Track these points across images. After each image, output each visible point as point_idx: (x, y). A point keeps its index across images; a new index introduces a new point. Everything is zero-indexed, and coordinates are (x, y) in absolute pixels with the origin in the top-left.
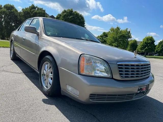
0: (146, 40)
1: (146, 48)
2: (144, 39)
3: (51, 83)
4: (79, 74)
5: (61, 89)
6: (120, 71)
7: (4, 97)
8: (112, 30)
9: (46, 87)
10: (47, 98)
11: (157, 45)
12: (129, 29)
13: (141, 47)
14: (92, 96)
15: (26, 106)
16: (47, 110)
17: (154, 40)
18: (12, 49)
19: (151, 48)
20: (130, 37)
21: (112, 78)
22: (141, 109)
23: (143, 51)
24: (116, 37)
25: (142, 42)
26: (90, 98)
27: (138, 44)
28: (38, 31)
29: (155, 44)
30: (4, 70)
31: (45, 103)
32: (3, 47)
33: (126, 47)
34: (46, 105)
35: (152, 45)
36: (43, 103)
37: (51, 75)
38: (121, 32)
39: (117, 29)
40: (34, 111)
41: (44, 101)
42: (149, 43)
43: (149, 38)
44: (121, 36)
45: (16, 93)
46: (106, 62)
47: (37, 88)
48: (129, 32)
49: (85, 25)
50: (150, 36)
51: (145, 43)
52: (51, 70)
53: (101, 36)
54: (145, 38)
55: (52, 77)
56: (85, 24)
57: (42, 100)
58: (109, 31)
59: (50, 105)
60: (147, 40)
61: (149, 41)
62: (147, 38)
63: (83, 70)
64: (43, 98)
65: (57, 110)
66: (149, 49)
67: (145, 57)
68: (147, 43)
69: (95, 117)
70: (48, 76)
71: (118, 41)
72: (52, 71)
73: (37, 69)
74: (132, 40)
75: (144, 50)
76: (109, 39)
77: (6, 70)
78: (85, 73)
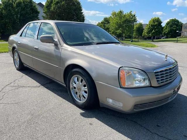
0: (153, 22)
1: (153, 31)
2: (150, 22)
3: (86, 97)
4: (121, 87)
5: (100, 102)
6: (157, 78)
7: (42, 118)
8: (114, 14)
10: (84, 112)
11: (164, 27)
12: (134, 12)
13: (148, 31)
14: (136, 106)
15: (69, 123)
16: (91, 124)
17: (161, 21)
19: (158, 30)
20: (135, 20)
21: (151, 86)
22: (172, 107)
23: (150, 36)
24: (120, 23)
25: (148, 25)
26: (134, 108)
27: (144, 28)
28: (56, 40)
29: (162, 26)
31: (85, 117)
35: (159, 27)
38: (124, 16)
39: (119, 13)
42: (156, 25)
43: (155, 20)
44: (125, 21)
45: (51, 111)
46: (144, 72)
48: (135, 15)
49: (82, 12)
50: (157, 17)
51: (152, 26)
54: (151, 20)
55: (86, 90)
56: (82, 10)
58: (111, 17)
59: (91, 119)
61: (156, 23)
62: (153, 20)
64: (80, 112)
65: (100, 122)
66: (156, 32)
67: (153, 41)
68: (154, 25)
71: (123, 27)
72: (85, 84)
74: (137, 24)
75: (151, 34)
76: (112, 26)
77: (22, 85)
78: (126, 86)
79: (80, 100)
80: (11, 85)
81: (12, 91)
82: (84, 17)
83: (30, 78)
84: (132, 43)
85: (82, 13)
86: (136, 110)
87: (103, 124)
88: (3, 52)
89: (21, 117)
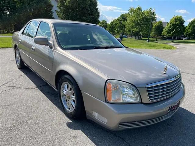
0: (174, 21)
1: (174, 31)
2: (171, 20)
3: (74, 106)
4: (106, 102)
5: (87, 114)
6: (149, 94)
7: (26, 125)
8: (132, 11)
9: (68, 108)
10: (71, 122)
11: (186, 26)
12: (154, 10)
13: (168, 29)
15: (52, 134)
16: (74, 137)
17: (183, 21)
18: (18, 55)
19: (180, 30)
20: (154, 19)
21: (142, 103)
24: (137, 21)
25: (169, 24)
26: (120, 126)
27: (164, 27)
28: (51, 42)
29: (184, 25)
30: (15, 86)
31: (71, 128)
32: (3, 48)
33: (150, 32)
34: (72, 130)
35: (181, 26)
36: (68, 128)
37: (73, 98)
38: (143, 13)
39: (137, 10)
40: (62, 140)
41: (69, 125)
42: (178, 25)
43: (177, 18)
44: (143, 18)
45: (37, 118)
47: (57, 109)
48: (154, 13)
49: (97, 7)
50: (179, 16)
51: (173, 24)
52: (73, 91)
53: (118, 20)
54: (172, 18)
55: (74, 99)
57: (66, 124)
58: (128, 13)
59: (76, 130)
60: (176, 21)
61: (178, 22)
62: (175, 18)
63: (110, 98)
64: (67, 122)
65: (84, 135)
66: (177, 32)
67: (173, 42)
68: (176, 25)
69: (124, 140)
70: (69, 98)
71: (140, 25)
72: (74, 93)
73: (55, 86)
75: (171, 34)
76: (128, 23)
77: (18, 86)
78: (113, 101)
79: (69, 109)
80: (7, 85)
81: (5, 92)
82: (98, 13)
83: (28, 78)
84: (148, 43)
85: (97, 9)
86: (122, 128)
87: (88, 138)
88: (11, 47)
89: (5, 122)
